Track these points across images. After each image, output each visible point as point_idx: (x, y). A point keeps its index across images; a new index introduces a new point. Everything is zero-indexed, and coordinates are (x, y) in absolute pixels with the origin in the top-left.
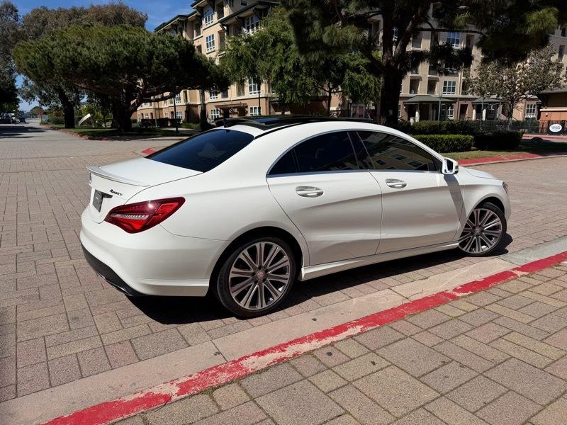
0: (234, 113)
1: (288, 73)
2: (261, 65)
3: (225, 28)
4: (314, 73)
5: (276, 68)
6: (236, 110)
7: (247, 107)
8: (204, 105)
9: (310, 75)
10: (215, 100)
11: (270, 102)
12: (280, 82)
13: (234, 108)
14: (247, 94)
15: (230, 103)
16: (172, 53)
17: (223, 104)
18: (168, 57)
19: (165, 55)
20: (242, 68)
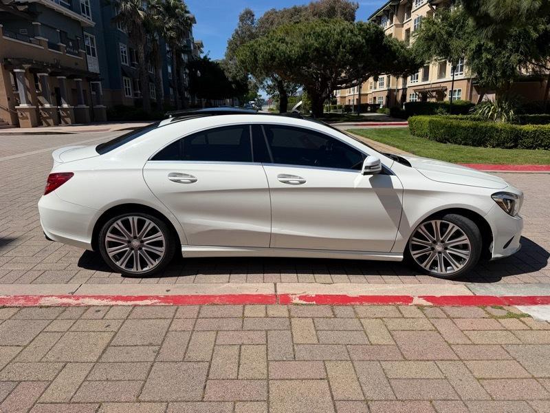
0: (432, 97)
1: (488, 50)
2: (455, 43)
3: (434, 7)
4: (522, 48)
5: (473, 46)
6: (434, 94)
7: (446, 90)
8: (405, 89)
9: (517, 51)
10: (416, 84)
11: (472, 84)
12: (476, 61)
13: (433, 91)
14: (448, 76)
15: (429, 86)
16: (359, 41)
17: (422, 87)
18: (355, 45)
19: (351, 43)
20: (433, 48)
